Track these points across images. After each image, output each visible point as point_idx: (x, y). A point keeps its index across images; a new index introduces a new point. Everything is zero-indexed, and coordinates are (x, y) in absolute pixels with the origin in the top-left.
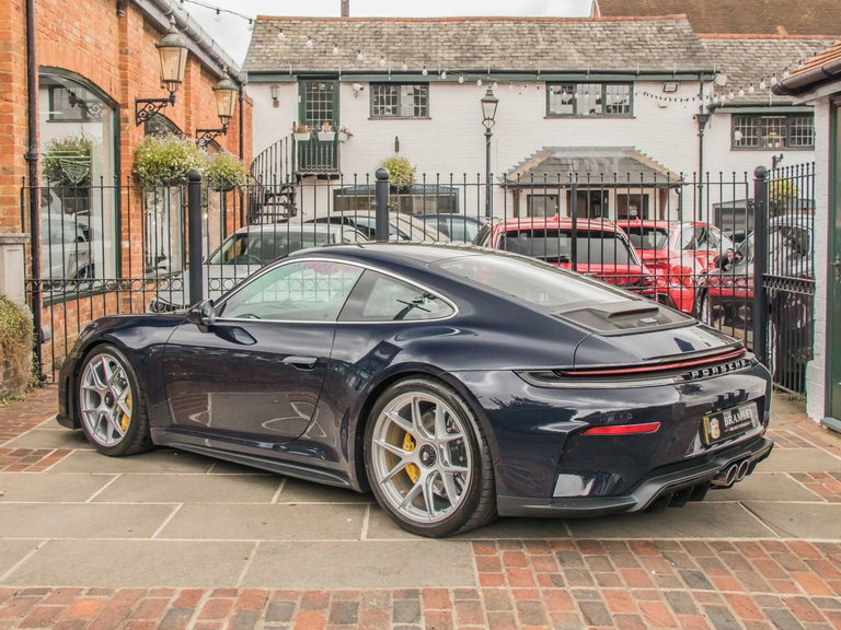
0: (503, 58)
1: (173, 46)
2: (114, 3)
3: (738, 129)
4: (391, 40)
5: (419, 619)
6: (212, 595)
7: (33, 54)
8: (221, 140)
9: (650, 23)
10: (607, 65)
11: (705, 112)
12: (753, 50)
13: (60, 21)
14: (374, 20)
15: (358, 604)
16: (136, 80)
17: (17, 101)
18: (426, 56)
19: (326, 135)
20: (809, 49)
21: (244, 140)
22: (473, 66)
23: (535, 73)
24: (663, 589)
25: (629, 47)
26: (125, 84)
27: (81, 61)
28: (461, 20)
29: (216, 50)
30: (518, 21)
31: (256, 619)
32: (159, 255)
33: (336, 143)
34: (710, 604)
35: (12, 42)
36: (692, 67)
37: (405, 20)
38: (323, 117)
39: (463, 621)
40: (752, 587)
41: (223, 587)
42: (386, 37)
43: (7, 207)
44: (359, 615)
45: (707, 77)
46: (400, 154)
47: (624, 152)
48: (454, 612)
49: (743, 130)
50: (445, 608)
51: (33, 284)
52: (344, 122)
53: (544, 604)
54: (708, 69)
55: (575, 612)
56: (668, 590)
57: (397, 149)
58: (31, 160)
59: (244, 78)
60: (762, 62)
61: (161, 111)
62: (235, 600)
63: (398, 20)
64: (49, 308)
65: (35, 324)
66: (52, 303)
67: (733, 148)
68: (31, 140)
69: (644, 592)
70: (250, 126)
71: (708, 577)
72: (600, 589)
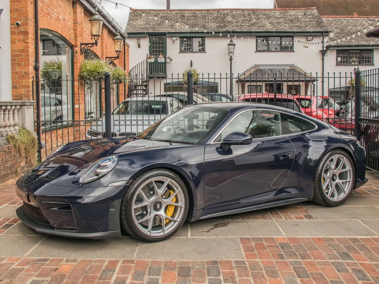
0: (237, 26)
1: (97, 20)
2: (71, 2)
3: (339, 56)
4: (189, 18)
5: (220, 275)
6: (123, 263)
7: (38, 23)
8: (116, 62)
9: (300, 11)
10: (282, 29)
11: (325, 49)
12: (345, 22)
13: (49, 9)
14: (182, 10)
15: (190, 267)
16: (81, 35)
17: (30, 43)
18: (204, 25)
19: (161, 59)
20: (369, 22)
21: (126, 62)
22: (224, 30)
23: (251, 32)
24: (331, 261)
25: (292, 21)
26: (76, 37)
27: (58, 26)
28: (219, 10)
29: (114, 23)
30: (243, 10)
31: (144, 275)
32: (90, 112)
33: (165, 63)
34: (354, 268)
35: (29, 17)
36: (319, 29)
37: (195, 10)
38: (159, 52)
39: (240, 276)
40: (372, 260)
41: (128, 259)
42: (186, 17)
43: (26, 89)
44: (191, 273)
45: (326, 34)
46: (193, 68)
47: (290, 66)
48: (236, 272)
49: (341, 57)
50: (230, 269)
51: (38, 123)
52: (169, 54)
53: (277, 268)
54: (326, 30)
55: (292, 271)
56: (333, 261)
57: (191, 66)
58: (36, 69)
59: (126, 35)
60: (349, 28)
61: (91, 49)
62: (133, 265)
63: (191, 10)
64: (44, 134)
65: (38, 140)
66: (45, 131)
67: (337, 65)
68: (37, 60)
69: (322, 262)
70: (128, 56)
71: (351, 255)
72: (302, 261)
